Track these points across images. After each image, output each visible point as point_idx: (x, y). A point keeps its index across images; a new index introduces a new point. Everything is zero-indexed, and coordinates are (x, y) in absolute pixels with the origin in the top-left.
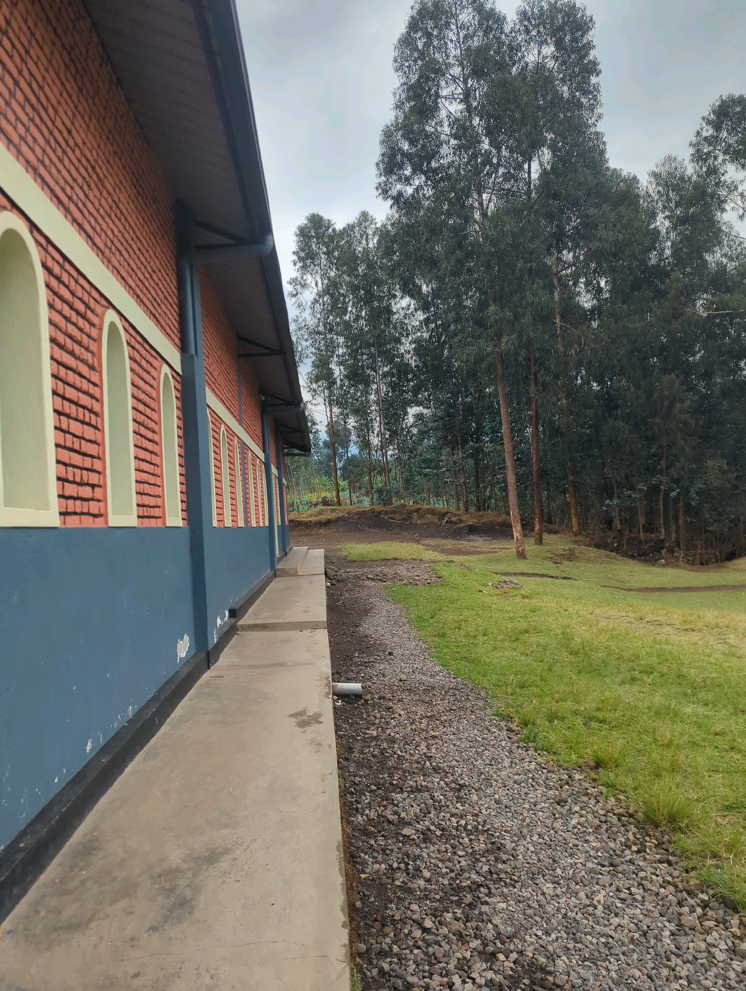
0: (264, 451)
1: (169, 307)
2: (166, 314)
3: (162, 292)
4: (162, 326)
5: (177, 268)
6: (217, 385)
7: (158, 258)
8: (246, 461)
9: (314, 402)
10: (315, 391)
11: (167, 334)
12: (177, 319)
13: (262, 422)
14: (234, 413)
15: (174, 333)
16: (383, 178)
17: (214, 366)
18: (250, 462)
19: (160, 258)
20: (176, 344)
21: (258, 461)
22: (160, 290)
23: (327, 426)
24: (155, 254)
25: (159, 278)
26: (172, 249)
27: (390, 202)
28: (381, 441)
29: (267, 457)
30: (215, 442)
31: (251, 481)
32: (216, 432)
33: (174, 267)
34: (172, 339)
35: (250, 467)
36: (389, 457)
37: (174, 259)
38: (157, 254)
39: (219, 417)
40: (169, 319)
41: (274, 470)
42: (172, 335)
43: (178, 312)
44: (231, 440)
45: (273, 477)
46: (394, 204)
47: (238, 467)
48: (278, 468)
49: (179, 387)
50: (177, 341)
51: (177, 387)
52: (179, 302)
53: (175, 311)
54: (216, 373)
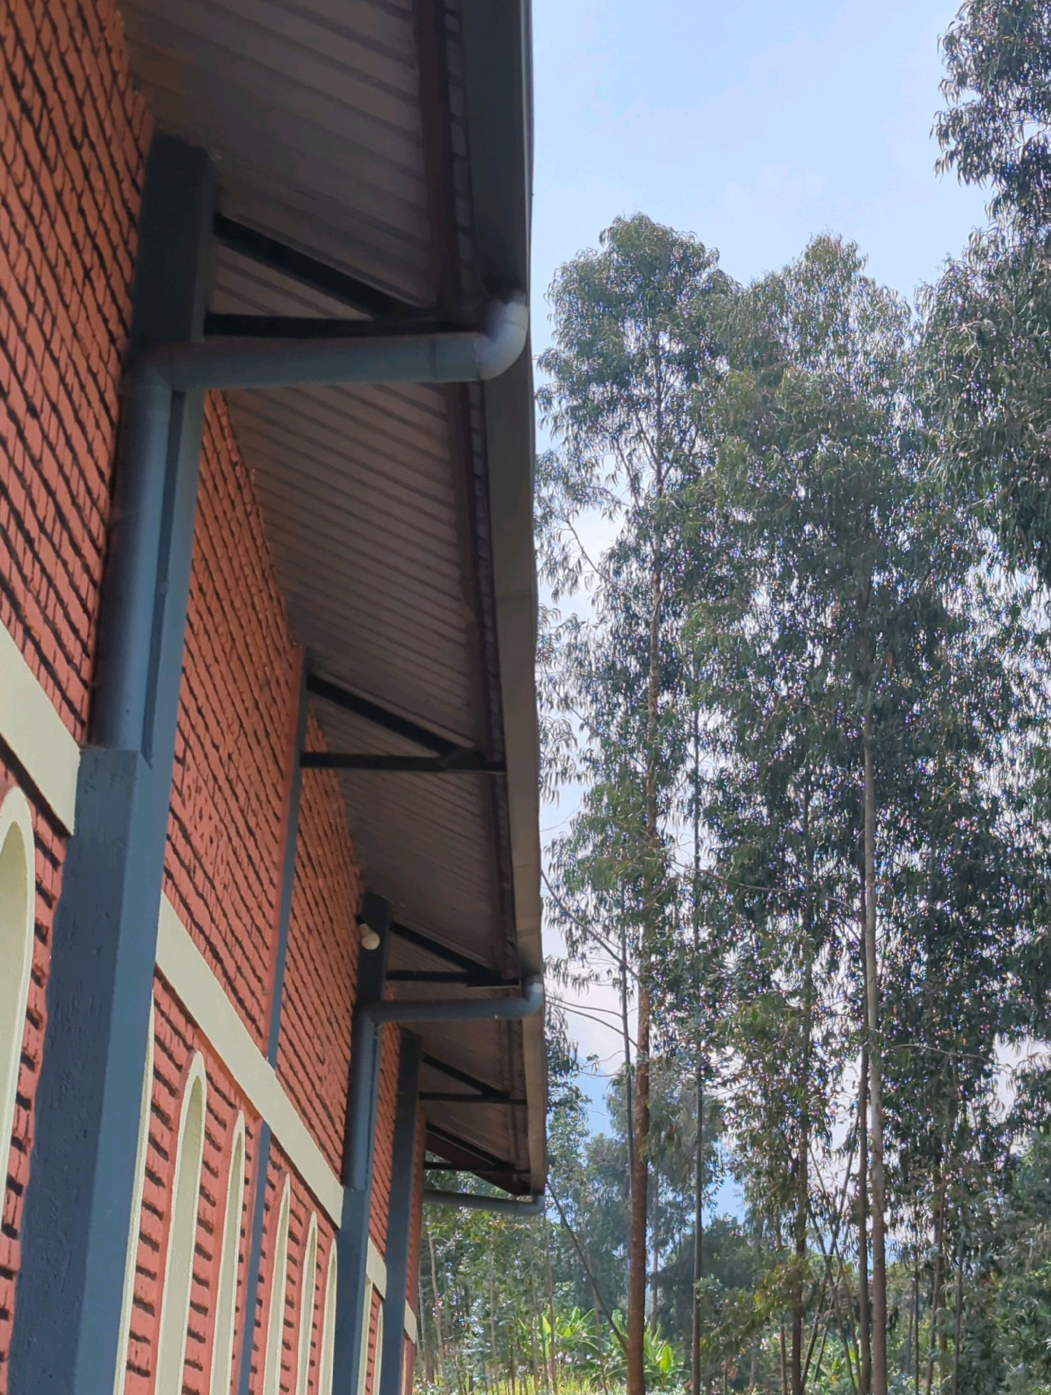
0: (345, 1177)
1: (68, 552)
2: (51, 583)
3: (51, 493)
4: (27, 631)
5: (120, 399)
6: (199, 877)
7: (56, 361)
8: (266, 1220)
9: (575, 968)
10: (583, 921)
11: (44, 660)
12: (91, 603)
13: (355, 1049)
14: (249, 1002)
15: (69, 660)
16: (971, 96)
17: (201, 800)
18: (284, 1222)
19: (63, 360)
20: (70, 704)
21: (315, 1217)
22: (45, 482)
23: (616, 1083)
24: (47, 343)
25: (45, 437)
26: (114, 326)
27: (991, 187)
28: (861, 1179)
29: (353, 1203)
30: (160, 1128)
31: (276, 1311)
32: (166, 1083)
33: (110, 397)
34: (58, 683)
35: (282, 1245)
36: (891, 1259)
37: (113, 366)
38: (55, 346)
39: (189, 1019)
40: (60, 600)
41: (375, 1270)
42: (61, 666)
43: (97, 575)
44: (223, 1124)
45: (369, 1295)
46: (1007, 196)
47: (231, 1244)
48: (392, 1257)
49: (54, 884)
50: (77, 692)
51: (47, 884)
52: (108, 534)
53: (86, 568)
54: (207, 827)
